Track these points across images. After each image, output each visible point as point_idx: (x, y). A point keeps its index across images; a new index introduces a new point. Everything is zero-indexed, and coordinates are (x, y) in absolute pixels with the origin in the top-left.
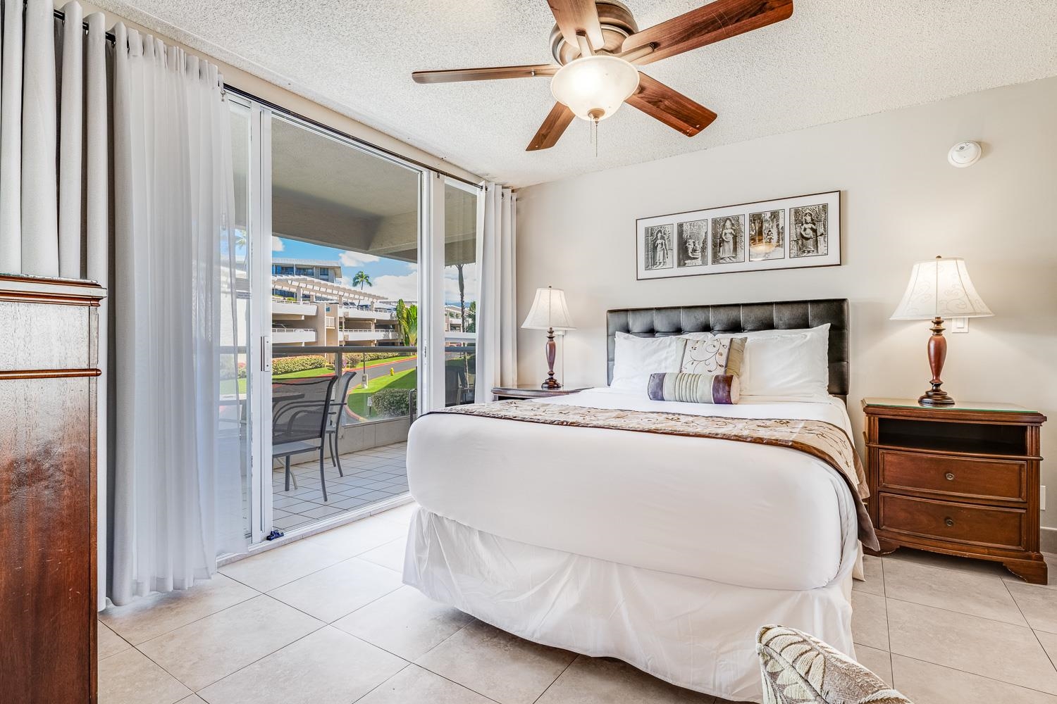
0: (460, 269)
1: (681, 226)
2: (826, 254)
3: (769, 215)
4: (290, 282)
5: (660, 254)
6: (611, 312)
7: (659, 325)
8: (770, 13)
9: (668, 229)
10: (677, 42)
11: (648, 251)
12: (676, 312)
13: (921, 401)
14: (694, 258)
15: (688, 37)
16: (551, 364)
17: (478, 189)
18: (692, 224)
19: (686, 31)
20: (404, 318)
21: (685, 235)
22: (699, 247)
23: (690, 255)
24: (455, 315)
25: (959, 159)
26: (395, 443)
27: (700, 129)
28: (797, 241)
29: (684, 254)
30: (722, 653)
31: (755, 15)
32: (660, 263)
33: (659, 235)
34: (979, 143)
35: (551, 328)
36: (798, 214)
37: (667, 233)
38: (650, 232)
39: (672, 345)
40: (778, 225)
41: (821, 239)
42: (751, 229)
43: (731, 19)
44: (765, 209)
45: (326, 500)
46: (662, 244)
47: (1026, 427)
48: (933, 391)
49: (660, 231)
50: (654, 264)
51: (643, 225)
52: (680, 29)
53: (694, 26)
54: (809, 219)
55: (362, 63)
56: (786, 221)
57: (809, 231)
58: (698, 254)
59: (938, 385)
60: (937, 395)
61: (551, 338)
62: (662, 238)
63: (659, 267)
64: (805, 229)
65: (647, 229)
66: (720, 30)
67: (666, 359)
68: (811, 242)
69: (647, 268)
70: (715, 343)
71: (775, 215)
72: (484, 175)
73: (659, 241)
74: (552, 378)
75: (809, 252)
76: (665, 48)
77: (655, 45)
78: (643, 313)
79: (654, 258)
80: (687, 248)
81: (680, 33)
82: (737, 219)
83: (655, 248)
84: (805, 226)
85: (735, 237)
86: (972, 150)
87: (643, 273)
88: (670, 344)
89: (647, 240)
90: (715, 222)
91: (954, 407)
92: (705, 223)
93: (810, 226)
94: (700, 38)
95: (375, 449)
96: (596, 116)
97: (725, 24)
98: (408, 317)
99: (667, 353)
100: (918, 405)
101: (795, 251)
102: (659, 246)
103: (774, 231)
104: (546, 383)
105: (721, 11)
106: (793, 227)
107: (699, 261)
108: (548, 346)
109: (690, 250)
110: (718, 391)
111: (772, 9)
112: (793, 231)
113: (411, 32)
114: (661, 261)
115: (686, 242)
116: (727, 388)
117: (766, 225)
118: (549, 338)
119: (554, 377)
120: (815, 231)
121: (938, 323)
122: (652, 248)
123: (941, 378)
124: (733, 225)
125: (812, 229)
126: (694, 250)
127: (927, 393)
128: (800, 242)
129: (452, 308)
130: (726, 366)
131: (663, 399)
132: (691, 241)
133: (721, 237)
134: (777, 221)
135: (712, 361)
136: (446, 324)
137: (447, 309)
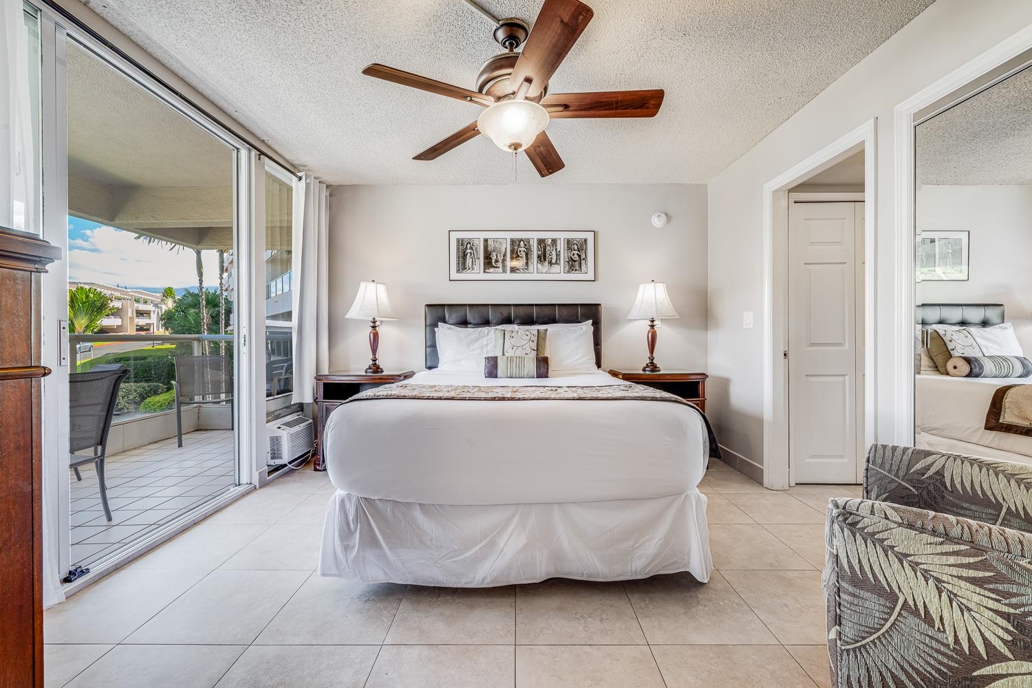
0: (198, 253)
1: (486, 241)
2: (586, 273)
3: (550, 241)
5: (469, 261)
6: (428, 306)
7: (470, 318)
8: (645, 110)
9: (476, 242)
10: (581, 110)
11: (459, 258)
12: (485, 308)
13: (644, 370)
14: (497, 267)
15: (590, 109)
16: (374, 351)
17: (295, 179)
18: (495, 240)
19: (591, 104)
21: (489, 249)
22: (500, 259)
23: (494, 264)
24: (142, 301)
25: (657, 222)
26: (150, 443)
27: (550, 173)
28: (568, 262)
29: (488, 263)
30: (636, 549)
31: (636, 109)
32: (469, 268)
33: (469, 246)
34: (666, 214)
35: (374, 319)
36: (569, 242)
37: (475, 245)
38: (460, 242)
39: (490, 334)
40: (556, 249)
41: (583, 262)
42: (539, 250)
43: (622, 106)
44: (548, 236)
45: (110, 519)
46: (471, 253)
47: (699, 382)
48: (650, 363)
49: (469, 243)
50: (464, 269)
51: (454, 236)
52: (587, 101)
53: (598, 102)
54: (576, 247)
55: (233, 21)
56: (561, 246)
57: (576, 256)
58: (500, 264)
59: (652, 360)
60: (653, 366)
61: (374, 327)
62: (471, 248)
63: (468, 271)
64: (574, 254)
65: (458, 240)
66: (611, 111)
67: (487, 345)
68: (577, 263)
69: (458, 271)
70: (527, 333)
71: (554, 241)
72: (300, 165)
73: (468, 251)
74: (376, 364)
75: (576, 270)
76: (571, 111)
77: (566, 107)
78: (458, 308)
79: (464, 263)
80: (491, 259)
81: (587, 104)
82: (528, 241)
83: (465, 256)
84: (574, 252)
85: (527, 254)
86: (664, 217)
87: (455, 275)
88: (488, 334)
89: (458, 249)
90: (513, 242)
91: (661, 372)
92: (505, 241)
93: (576, 252)
94: (597, 112)
95: (125, 454)
96: (515, 149)
97: (617, 108)
98: (72, 300)
99: (487, 340)
100: (642, 372)
101: (567, 269)
102: (469, 254)
103: (554, 253)
104: (370, 368)
105: (619, 99)
106: (566, 252)
107: (500, 270)
108: (372, 335)
109: (493, 261)
110: (540, 369)
111: (647, 108)
112: (566, 255)
113: (316, 12)
114: (470, 266)
115: (490, 254)
116: (546, 366)
117: (548, 248)
118: (373, 327)
119: (377, 362)
120: (579, 256)
121: (653, 321)
122: (462, 257)
123: (654, 355)
124: (525, 245)
125: (578, 254)
126: (497, 261)
127: (647, 364)
128: (570, 263)
129: (139, 292)
130: (537, 350)
131: (496, 377)
132: (494, 254)
133: (517, 253)
134: (556, 246)
135: (527, 346)
136: (130, 311)
137: (131, 293)
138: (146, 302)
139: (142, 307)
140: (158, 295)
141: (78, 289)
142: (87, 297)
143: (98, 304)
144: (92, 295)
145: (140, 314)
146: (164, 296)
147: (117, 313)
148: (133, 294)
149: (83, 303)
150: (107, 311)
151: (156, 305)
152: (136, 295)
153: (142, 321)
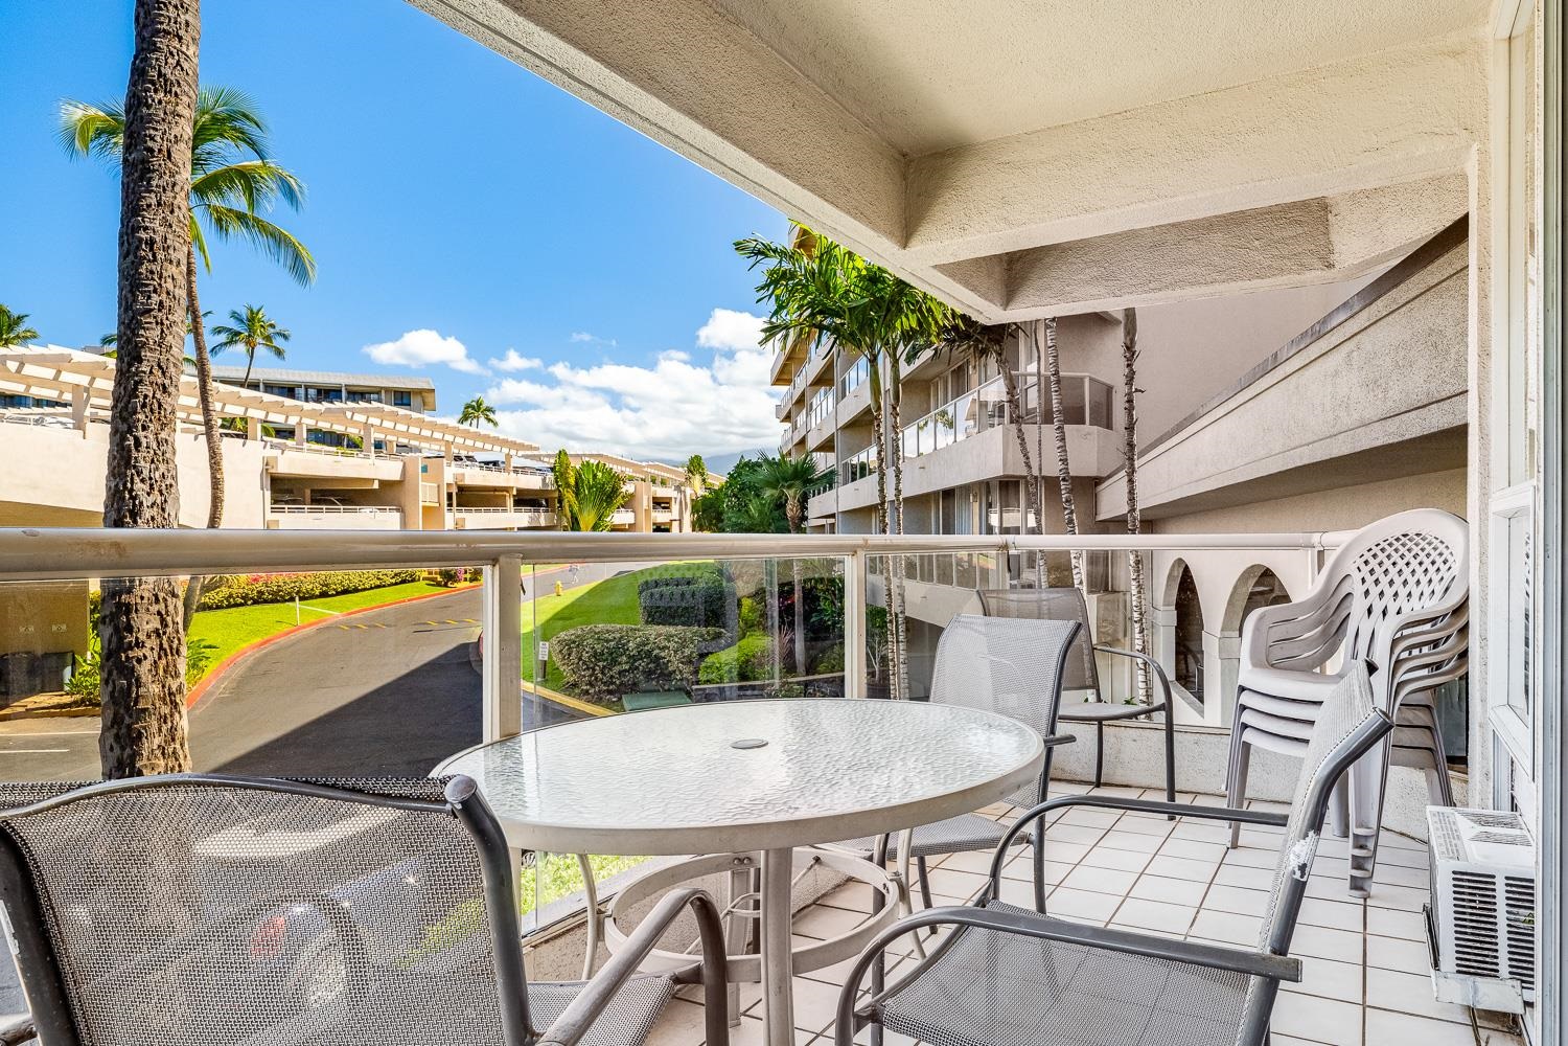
4: (349, 414)
20: (568, 485)
24: (658, 481)
98: (577, 483)
129: (655, 467)
136: (645, 498)
137: (646, 469)
138: (663, 483)
139: (661, 492)
140: (680, 469)
141: (583, 465)
142: (595, 476)
143: (608, 488)
144: (600, 475)
145: (660, 503)
146: (690, 471)
147: (629, 503)
148: (649, 470)
149: (590, 488)
150: (619, 500)
151: (678, 488)
152: (653, 471)
153: (661, 517)
